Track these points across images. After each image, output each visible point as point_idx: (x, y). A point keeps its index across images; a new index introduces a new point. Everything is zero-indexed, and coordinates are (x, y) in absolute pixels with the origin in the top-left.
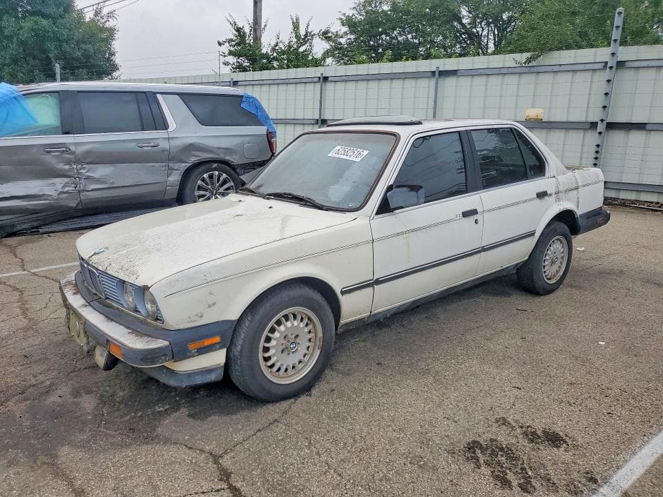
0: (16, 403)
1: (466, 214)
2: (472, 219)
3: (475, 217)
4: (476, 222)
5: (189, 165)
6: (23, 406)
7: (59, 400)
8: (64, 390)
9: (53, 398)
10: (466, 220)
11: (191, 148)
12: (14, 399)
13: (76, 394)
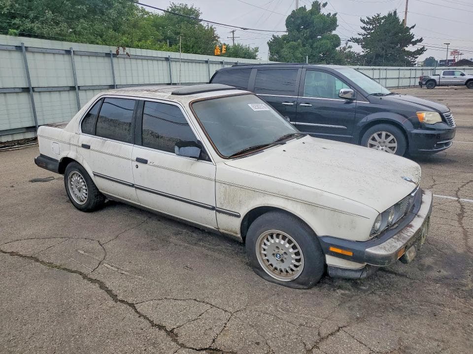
0: (467, 285)
6: (464, 281)
7: (442, 270)
8: (434, 274)
9: (444, 273)
12: (467, 288)
13: (429, 268)
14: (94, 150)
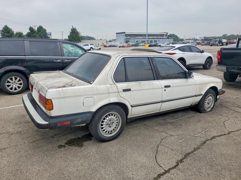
14: (133, 91)
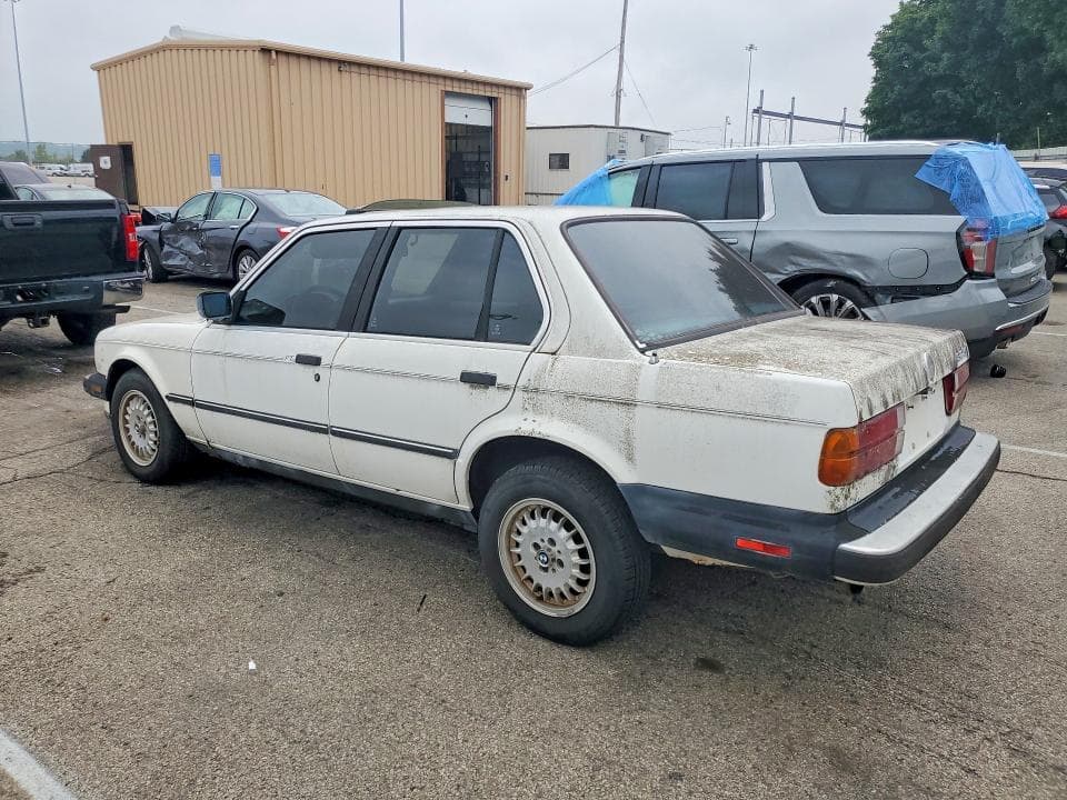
1: (304, 360)
2: (311, 371)
3: (317, 370)
4: (318, 378)
5: (784, 277)
10: (301, 367)
11: (789, 250)
